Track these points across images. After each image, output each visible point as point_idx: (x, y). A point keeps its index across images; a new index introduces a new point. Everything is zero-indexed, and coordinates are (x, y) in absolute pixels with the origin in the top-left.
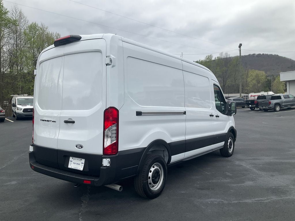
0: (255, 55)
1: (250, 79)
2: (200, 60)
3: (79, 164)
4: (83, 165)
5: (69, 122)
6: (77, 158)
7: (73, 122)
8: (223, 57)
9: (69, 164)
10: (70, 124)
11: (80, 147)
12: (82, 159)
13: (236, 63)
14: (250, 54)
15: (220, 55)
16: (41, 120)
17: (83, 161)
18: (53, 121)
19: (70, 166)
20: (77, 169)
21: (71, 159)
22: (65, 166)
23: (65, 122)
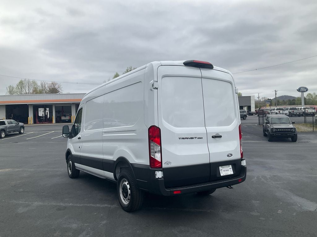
3: (228, 170)
4: (232, 169)
5: (217, 137)
6: (225, 166)
7: (220, 137)
9: (221, 173)
10: (217, 139)
11: (231, 156)
12: (230, 166)
17: (231, 166)
18: (198, 138)
19: (222, 175)
20: (228, 174)
21: (220, 168)
22: (217, 176)
23: (213, 137)
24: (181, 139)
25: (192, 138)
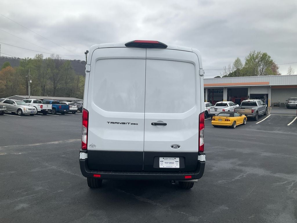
0: (80, 62)
1: (81, 85)
2: (28, 58)
3: (173, 163)
4: (178, 163)
5: (159, 124)
6: (169, 158)
7: (165, 124)
8: (54, 59)
11: (177, 147)
12: (176, 158)
13: (68, 67)
14: (75, 60)
15: (51, 55)
16: (109, 123)
17: (178, 159)
18: (132, 124)
19: (161, 166)
20: (171, 167)
21: (161, 159)
22: (154, 167)
23: (152, 124)
24: (110, 123)
25: (124, 123)
